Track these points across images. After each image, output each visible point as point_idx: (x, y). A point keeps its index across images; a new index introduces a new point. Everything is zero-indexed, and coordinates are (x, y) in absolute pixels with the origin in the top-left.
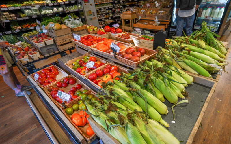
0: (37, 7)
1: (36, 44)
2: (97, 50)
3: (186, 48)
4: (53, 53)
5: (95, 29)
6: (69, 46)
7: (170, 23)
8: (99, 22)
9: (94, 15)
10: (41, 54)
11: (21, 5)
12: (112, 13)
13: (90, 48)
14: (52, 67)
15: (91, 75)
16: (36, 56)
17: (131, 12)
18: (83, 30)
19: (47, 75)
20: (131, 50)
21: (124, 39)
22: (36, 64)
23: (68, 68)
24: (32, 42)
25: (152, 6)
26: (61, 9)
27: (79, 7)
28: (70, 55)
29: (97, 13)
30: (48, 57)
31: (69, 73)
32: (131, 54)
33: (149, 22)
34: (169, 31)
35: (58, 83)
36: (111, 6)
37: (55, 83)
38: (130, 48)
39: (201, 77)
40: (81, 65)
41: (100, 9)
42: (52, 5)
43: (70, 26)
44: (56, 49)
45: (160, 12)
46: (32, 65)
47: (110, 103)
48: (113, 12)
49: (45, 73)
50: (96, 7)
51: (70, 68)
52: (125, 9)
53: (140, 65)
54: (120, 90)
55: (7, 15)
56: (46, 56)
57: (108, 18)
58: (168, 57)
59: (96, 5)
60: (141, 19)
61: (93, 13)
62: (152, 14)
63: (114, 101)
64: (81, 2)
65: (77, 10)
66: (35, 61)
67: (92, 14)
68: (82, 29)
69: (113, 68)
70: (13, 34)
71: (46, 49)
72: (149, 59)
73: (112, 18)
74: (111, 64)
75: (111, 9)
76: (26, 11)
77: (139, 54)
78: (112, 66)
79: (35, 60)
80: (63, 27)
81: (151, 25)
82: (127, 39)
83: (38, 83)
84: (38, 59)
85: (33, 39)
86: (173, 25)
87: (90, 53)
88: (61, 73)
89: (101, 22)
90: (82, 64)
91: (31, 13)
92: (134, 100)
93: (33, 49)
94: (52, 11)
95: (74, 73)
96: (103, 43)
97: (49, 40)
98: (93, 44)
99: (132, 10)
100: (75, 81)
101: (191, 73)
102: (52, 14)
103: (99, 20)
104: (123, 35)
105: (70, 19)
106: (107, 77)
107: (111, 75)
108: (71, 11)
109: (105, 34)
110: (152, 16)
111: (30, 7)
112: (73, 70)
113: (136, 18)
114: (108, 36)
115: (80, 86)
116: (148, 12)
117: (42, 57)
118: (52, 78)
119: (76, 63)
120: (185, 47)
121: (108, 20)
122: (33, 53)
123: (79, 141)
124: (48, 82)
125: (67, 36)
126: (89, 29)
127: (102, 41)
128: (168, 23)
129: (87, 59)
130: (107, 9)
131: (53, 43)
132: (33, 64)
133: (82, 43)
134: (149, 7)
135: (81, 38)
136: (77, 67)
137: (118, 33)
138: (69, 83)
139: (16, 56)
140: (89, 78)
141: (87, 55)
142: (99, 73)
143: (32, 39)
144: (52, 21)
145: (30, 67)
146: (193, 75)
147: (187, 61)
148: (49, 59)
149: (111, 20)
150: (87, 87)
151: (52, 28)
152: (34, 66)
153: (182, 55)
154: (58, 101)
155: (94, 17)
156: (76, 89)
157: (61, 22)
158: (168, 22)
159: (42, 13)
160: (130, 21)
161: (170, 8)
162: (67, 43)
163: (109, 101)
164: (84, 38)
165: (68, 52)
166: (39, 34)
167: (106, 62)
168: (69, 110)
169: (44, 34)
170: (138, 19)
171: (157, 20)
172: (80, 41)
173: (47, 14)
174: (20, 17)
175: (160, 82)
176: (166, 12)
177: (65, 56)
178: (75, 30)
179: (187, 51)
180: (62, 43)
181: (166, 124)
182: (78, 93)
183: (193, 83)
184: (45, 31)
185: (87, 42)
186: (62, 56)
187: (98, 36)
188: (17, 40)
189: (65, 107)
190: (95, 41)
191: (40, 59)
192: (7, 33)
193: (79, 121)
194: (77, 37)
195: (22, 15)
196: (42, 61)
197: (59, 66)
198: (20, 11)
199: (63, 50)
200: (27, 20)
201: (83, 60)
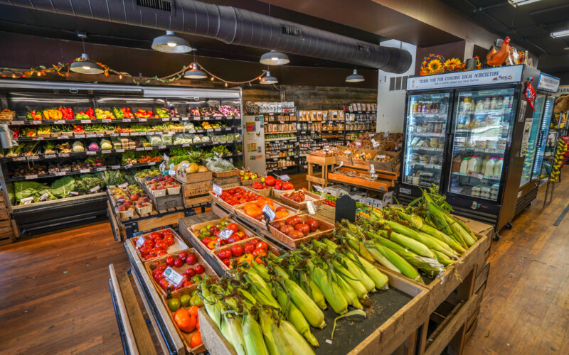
0: (171, 134)
1: (153, 191)
2: (243, 213)
3: (385, 227)
4: (173, 209)
5: (253, 177)
6: (203, 200)
7: (400, 179)
8: (267, 164)
9: (260, 151)
10: (154, 208)
11: (150, 130)
12: (294, 150)
13: (234, 208)
14: (167, 231)
15: (223, 250)
16: (147, 209)
17: (325, 153)
18: (232, 177)
19: (155, 243)
20: (295, 219)
21: (292, 200)
22: (140, 223)
23: (191, 235)
24: (148, 187)
25: (366, 145)
26: (206, 139)
27: (237, 136)
28: (200, 215)
29: (266, 147)
30: (164, 214)
31: (190, 245)
32: (294, 227)
33: (358, 173)
34: (398, 192)
35: (169, 258)
36: (293, 138)
37: (164, 257)
38: (296, 217)
39: (402, 279)
40: (212, 235)
41: (273, 142)
42: (195, 132)
43: (213, 168)
44: (180, 203)
45: (379, 156)
46: (134, 224)
47: (235, 289)
48: (297, 149)
49: (153, 240)
50: (266, 138)
51: (195, 236)
52: (320, 145)
53: (302, 245)
54: (257, 276)
55: (124, 142)
56: (161, 212)
57: (285, 158)
58: (353, 238)
59: (266, 135)
60: (342, 166)
61: (259, 148)
62: (364, 160)
63: (243, 288)
64: (240, 131)
65: (231, 142)
66: (141, 219)
67: (257, 148)
68: (232, 175)
69: (260, 245)
70: (122, 170)
71: (164, 201)
72: (321, 239)
73: (292, 158)
74: (260, 238)
75: (293, 143)
76: (153, 139)
77: (306, 228)
78: (259, 241)
79: (142, 216)
80: (202, 169)
81: (362, 178)
82: (298, 201)
83: (139, 253)
84: (148, 215)
85: (151, 183)
86: (405, 183)
87: (232, 217)
88: (178, 243)
89: (271, 164)
90: (214, 232)
91: (159, 142)
92: (273, 294)
93: (145, 198)
94: (191, 140)
95: (197, 245)
96: (256, 204)
97: (174, 187)
98: (240, 203)
99: (327, 150)
100: (196, 260)
101: (388, 269)
102: (190, 145)
103: (267, 160)
104: (293, 194)
105: (215, 158)
106: (246, 257)
107: (254, 255)
108: (222, 142)
109: (265, 189)
110: (364, 162)
111: (161, 133)
112: (199, 241)
113: (335, 163)
114: (268, 193)
115: (203, 269)
116: (357, 156)
117: (156, 213)
118: (162, 248)
119: (205, 229)
120: (385, 224)
121: (284, 161)
122: (143, 204)
123: (176, 350)
124: (154, 254)
125: (204, 183)
126: (243, 176)
127: (255, 200)
128: (396, 178)
129: (225, 225)
130: (285, 143)
131: (178, 192)
132: (137, 223)
133: (224, 199)
134: (360, 147)
135: (223, 191)
136: (205, 235)
137: (285, 189)
138: (185, 262)
139: (117, 206)
140: (218, 256)
141: (227, 219)
142: (237, 250)
143: (149, 182)
144: (187, 159)
145: (130, 227)
146: (390, 273)
147: (380, 247)
148: (164, 217)
149: (291, 162)
150: (213, 271)
151: (185, 170)
152: (136, 227)
153: (373, 237)
154: (161, 285)
155: (260, 154)
156: (194, 273)
157: (201, 160)
158: (394, 175)
159: (175, 143)
160: (323, 167)
161: (399, 152)
162: (200, 196)
163: (235, 286)
164: (228, 191)
165: (198, 211)
166: (161, 175)
167: (252, 234)
168: (174, 302)
169: (169, 176)
170: (338, 165)
171: (373, 169)
172: (221, 197)
173: (182, 145)
174: (142, 146)
175: (320, 274)
176: (391, 157)
177: (192, 217)
178: (218, 176)
179: (386, 232)
180: (193, 195)
181: (314, 341)
182: (194, 280)
183: (387, 288)
184: (172, 173)
185: (230, 199)
186: (186, 215)
187: (252, 191)
188: (124, 180)
189: (169, 297)
190: (245, 198)
191: (150, 216)
192: (114, 167)
193: (184, 319)
194: (218, 190)
195: (145, 144)
196: (152, 220)
197: (178, 232)
198: (146, 138)
199: (191, 206)
200: (149, 151)
201: (217, 226)
